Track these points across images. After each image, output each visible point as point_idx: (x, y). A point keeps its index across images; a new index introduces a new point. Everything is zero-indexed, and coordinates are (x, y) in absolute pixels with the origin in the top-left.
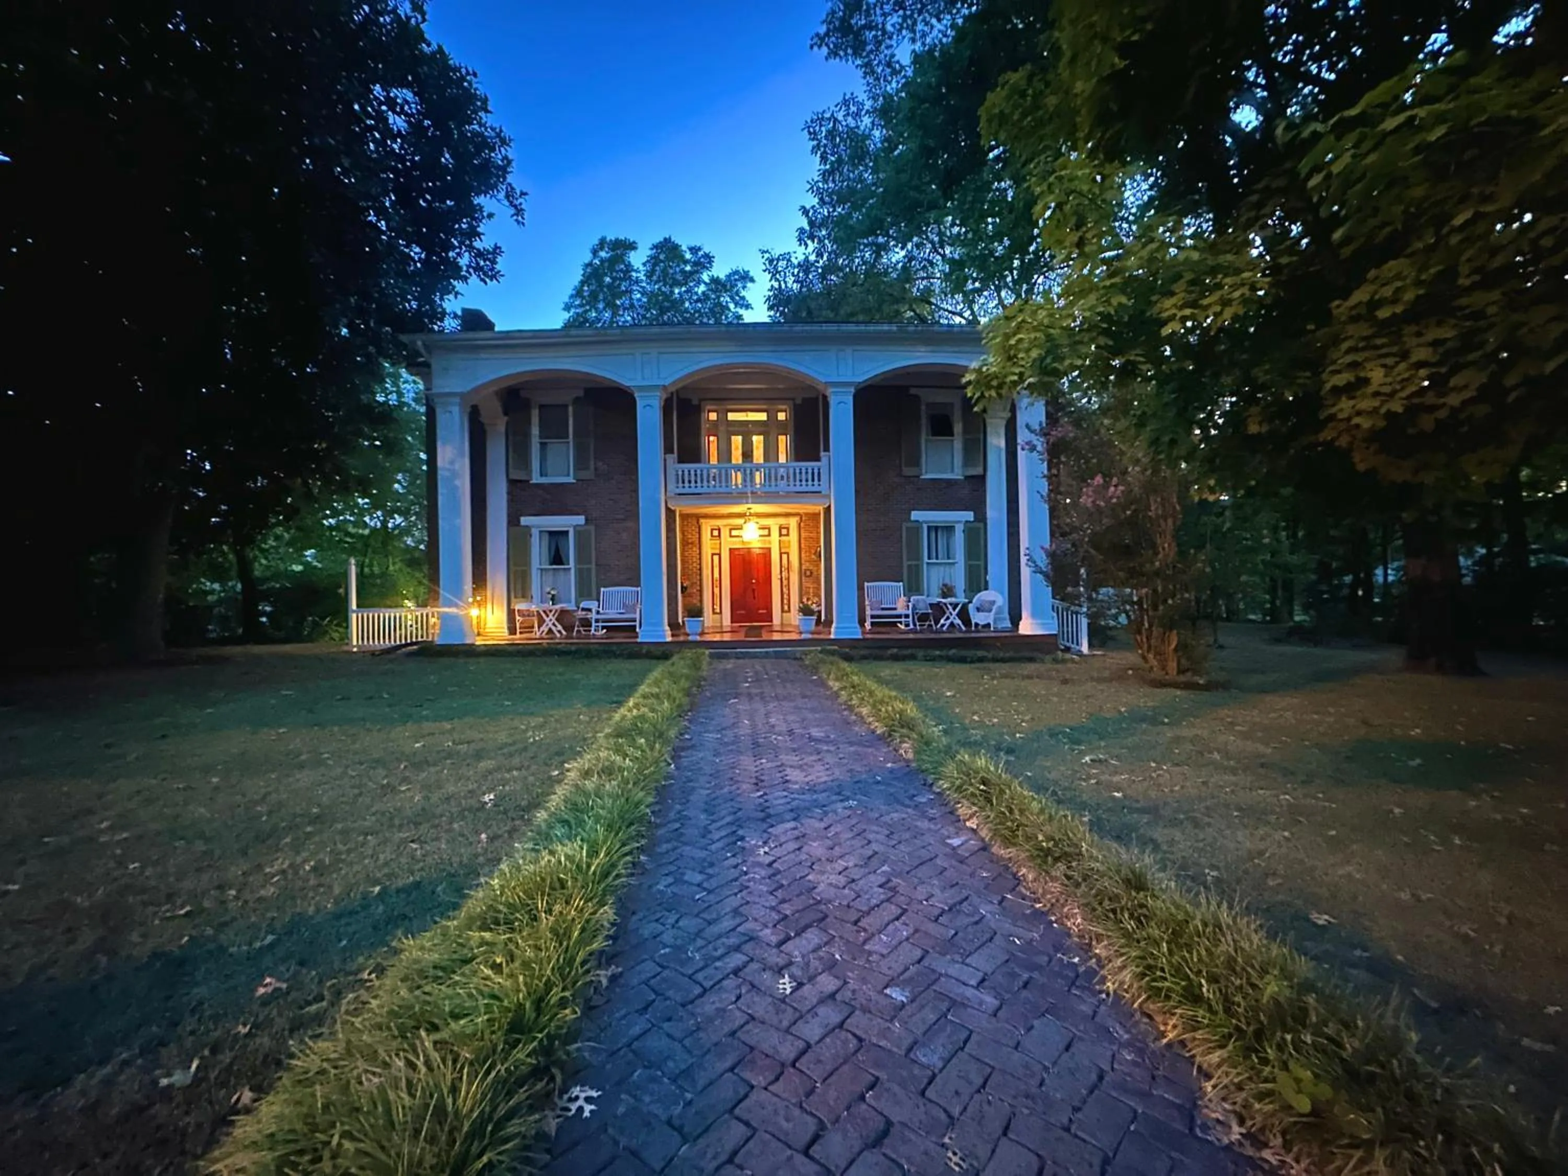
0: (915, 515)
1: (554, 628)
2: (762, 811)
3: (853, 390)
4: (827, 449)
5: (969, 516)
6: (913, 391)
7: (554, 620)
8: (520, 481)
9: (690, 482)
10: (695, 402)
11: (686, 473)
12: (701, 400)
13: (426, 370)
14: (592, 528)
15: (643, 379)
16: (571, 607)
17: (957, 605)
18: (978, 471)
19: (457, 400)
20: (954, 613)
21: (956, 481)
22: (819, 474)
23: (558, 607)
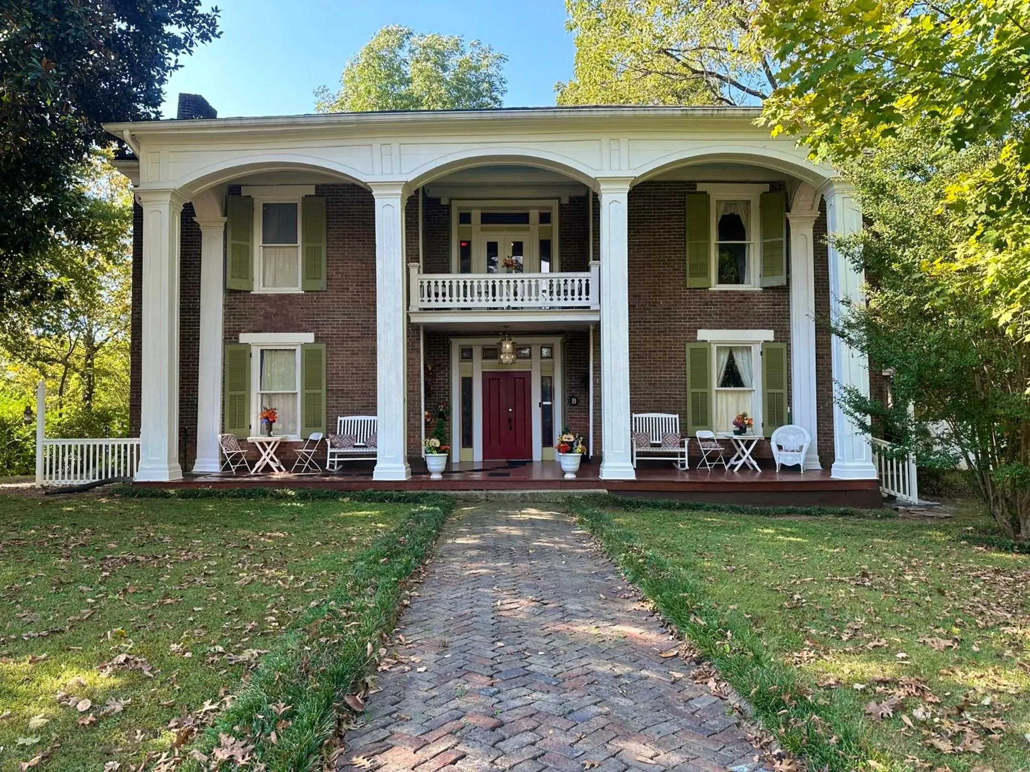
0: (703, 334)
1: (271, 463)
2: (493, 716)
3: (627, 187)
4: (597, 257)
5: (768, 335)
6: (700, 187)
7: (272, 454)
8: (239, 292)
9: (437, 295)
10: (444, 202)
11: (433, 284)
12: (451, 199)
13: (134, 163)
14: (323, 347)
15: (382, 174)
16: (295, 438)
17: (751, 442)
18: (778, 281)
19: (168, 198)
20: (748, 453)
21: (753, 293)
22: (587, 285)
23: (276, 438)
